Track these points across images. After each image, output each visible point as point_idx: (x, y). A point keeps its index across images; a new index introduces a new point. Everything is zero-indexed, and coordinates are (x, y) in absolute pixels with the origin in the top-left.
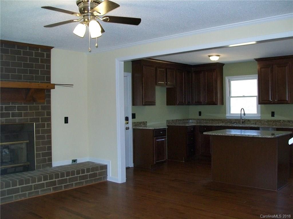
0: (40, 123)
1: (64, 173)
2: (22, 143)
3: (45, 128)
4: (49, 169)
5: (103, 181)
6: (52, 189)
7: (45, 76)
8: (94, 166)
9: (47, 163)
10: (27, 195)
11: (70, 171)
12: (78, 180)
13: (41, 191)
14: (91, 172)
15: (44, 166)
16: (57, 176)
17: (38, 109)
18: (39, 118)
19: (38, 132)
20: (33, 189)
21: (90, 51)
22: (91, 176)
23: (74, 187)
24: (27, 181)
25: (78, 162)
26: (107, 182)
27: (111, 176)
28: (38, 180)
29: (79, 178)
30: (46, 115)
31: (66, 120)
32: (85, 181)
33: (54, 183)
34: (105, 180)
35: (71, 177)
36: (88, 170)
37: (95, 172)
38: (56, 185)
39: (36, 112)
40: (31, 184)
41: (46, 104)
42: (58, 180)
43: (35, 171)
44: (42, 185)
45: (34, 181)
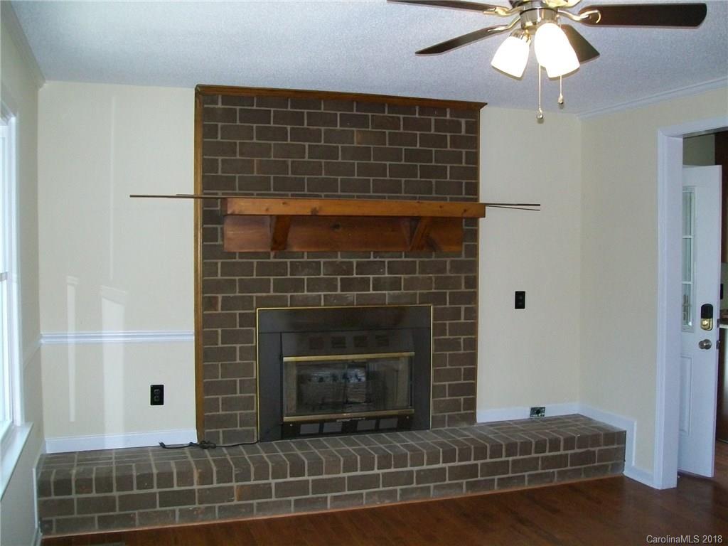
0: (448, 306)
1: (501, 445)
2: (397, 358)
3: (460, 319)
4: (465, 429)
5: (609, 475)
6: (464, 486)
7: (464, 181)
8: (588, 434)
9: (462, 412)
10: (398, 497)
11: (518, 441)
12: (540, 467)
13: (435, 487)
14: (579, 448)
15: (453, 420)
16: (481, 453)
17: (443, 270)
18: (446, 293)
19: (440, 330)
20: (415, 480)
21: (541, 121)
22: (578, 459)
23: (526, 486)
24: (401, 461)
25: (547, 414)
26: (622, 480)
27: (633, 463)
28: (428, 458)
29: (542, 463)
30: (463, 285)
31: (520, 300)
32: (559, 472)
33: (472, 471)
34: (617, 474)
35: (518, 457)
36: (569, 443)
37: (589, 449)
38: (477, 477)
39: (437, 278)
40: (409, 468)
41: (463, 258)
42: (482, 464)
43: (427, 431)
44: (439, 475)
45: (417, 461)
